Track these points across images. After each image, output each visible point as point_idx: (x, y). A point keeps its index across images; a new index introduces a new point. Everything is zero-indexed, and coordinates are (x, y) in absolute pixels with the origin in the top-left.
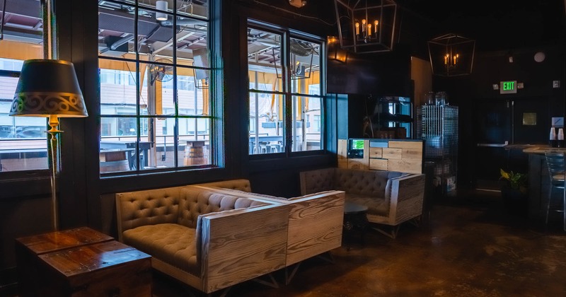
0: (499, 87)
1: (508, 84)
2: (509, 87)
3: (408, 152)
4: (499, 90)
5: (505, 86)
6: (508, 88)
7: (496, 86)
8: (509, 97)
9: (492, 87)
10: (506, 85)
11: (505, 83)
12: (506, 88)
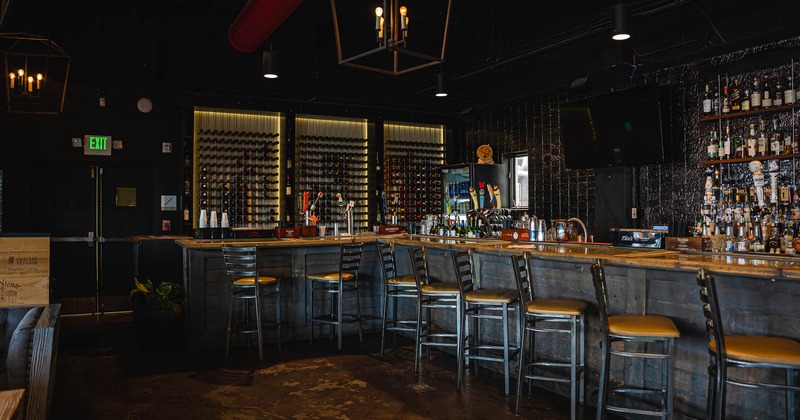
0: (83, 143)
1: (97, 139)
2: (98, 144)
3: (11, 260)
4: (82, 148)
5: (92, 143)
6: (97, 147)
7: (77, 142)
8: (98, 160)
9: (71, 143)
10: (94, 140)
11: (92, 138)
12: (94, 145)
